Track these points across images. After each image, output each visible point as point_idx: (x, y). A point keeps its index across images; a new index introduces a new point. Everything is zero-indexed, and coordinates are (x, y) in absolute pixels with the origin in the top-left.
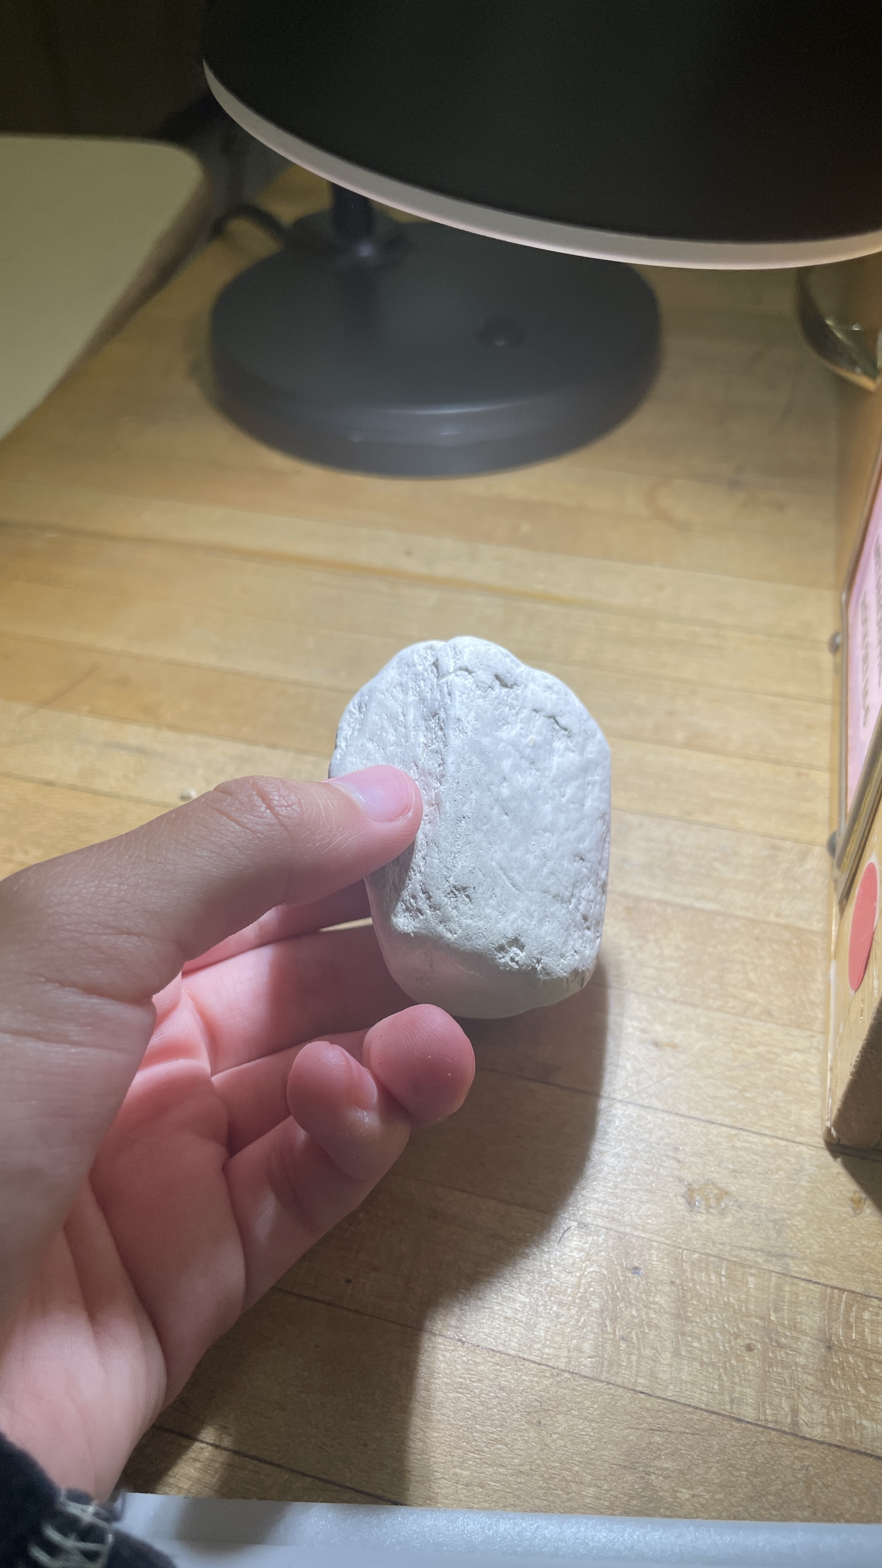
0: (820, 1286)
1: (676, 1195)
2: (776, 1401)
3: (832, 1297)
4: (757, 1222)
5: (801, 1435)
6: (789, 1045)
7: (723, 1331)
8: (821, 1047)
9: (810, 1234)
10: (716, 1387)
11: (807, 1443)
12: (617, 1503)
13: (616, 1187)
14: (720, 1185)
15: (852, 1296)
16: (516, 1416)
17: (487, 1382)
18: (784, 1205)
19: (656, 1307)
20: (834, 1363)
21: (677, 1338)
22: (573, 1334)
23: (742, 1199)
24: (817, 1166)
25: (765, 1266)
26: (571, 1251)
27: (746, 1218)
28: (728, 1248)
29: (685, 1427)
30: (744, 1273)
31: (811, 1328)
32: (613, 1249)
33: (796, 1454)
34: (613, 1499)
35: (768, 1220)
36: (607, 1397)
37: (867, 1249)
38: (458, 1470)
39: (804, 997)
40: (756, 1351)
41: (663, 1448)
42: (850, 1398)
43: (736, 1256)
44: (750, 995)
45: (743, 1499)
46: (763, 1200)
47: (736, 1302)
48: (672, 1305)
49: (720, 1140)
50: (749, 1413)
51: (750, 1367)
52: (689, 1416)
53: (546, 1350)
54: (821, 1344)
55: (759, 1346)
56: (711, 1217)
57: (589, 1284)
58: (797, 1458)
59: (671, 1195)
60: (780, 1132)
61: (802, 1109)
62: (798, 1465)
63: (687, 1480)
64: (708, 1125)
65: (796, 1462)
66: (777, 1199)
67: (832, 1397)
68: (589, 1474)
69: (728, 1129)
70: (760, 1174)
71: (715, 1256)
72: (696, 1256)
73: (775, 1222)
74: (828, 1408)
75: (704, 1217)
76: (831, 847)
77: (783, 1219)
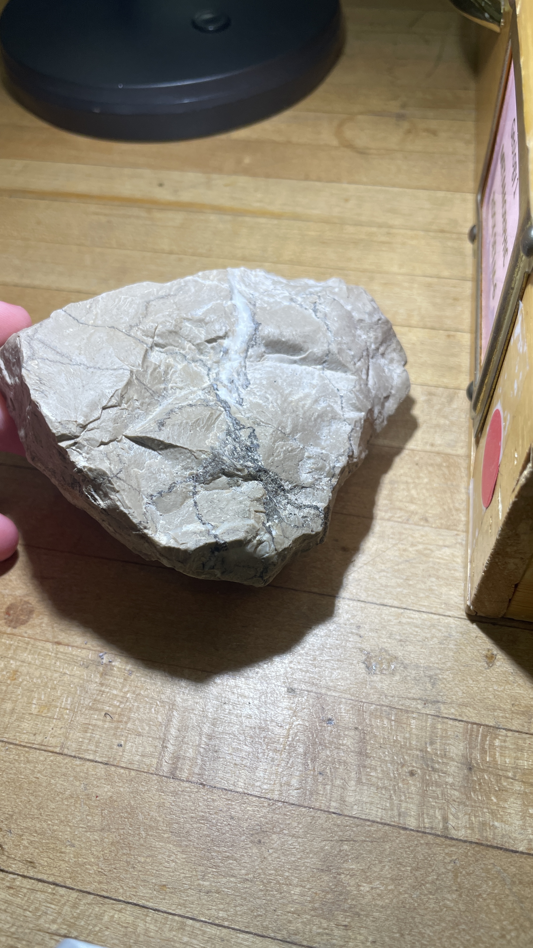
0: (463, 723)
1: (358, 663)
2: (431, 812)
3: (472, 731)
4: (418, 678)
5: (449, 836)
6: (441, 543)
7: (393, 762)
8: (464, 542)
9: (456, 684)
10: (388, 805)
11: (454, 842)
12: (317, 898)
13: (315, 659)
14: (390, 652)
15: (486, 729)
16: (243, 838)
17: (222, 814)
18: (437, 663)
19: (344, 748)
20: (473, 780)
21: (360, 770)
22: (285, 773)
23: (406, 662)
24: (461, 633)
25: (423, 711)
26: (282, 711)
27: (409, 676)
28: (397, 699)
29: (365, 837)
30: (408, 717)
31: (457, 755)
32: (313, 706)
33: (446, 851)
34: (314, 895)
35: (425, 676)
36: (309, 818)
37: (497, 693)
38: (201, 882)
39: (451, 506)
40: (417, 776)
41: (349, 853)
42: (485, 806)
43: (402, 705)
44: (413, 507)
45: (408, 888)
46: (421, 661)
47: (402, 740)
48: (356, 745)
49: (390, 618)
50: (412, 823)
51: (412, 788)
52: (368, 828)
53: (265, 787)
54: (464, 767)
55: (419, 771)
56: (384, 677)
57: (296, 734)
58: (447, 854)
59: (355, 662)
60: (434, 609)
61: (450, 590)
62: (448, 859)
63: (367, 877)
64: (382, 607)
65: (447, 857)
66: (432, 659)
67: (472, 806)
68: (296, 877)
69: (396, 609)
70: (419, 641)
71: (387, 706)
72: (373, 707)
73: (430, 677)
74: (470, 815)
75: (379, 677)
76: (470, 393)
77: (436, 675)
